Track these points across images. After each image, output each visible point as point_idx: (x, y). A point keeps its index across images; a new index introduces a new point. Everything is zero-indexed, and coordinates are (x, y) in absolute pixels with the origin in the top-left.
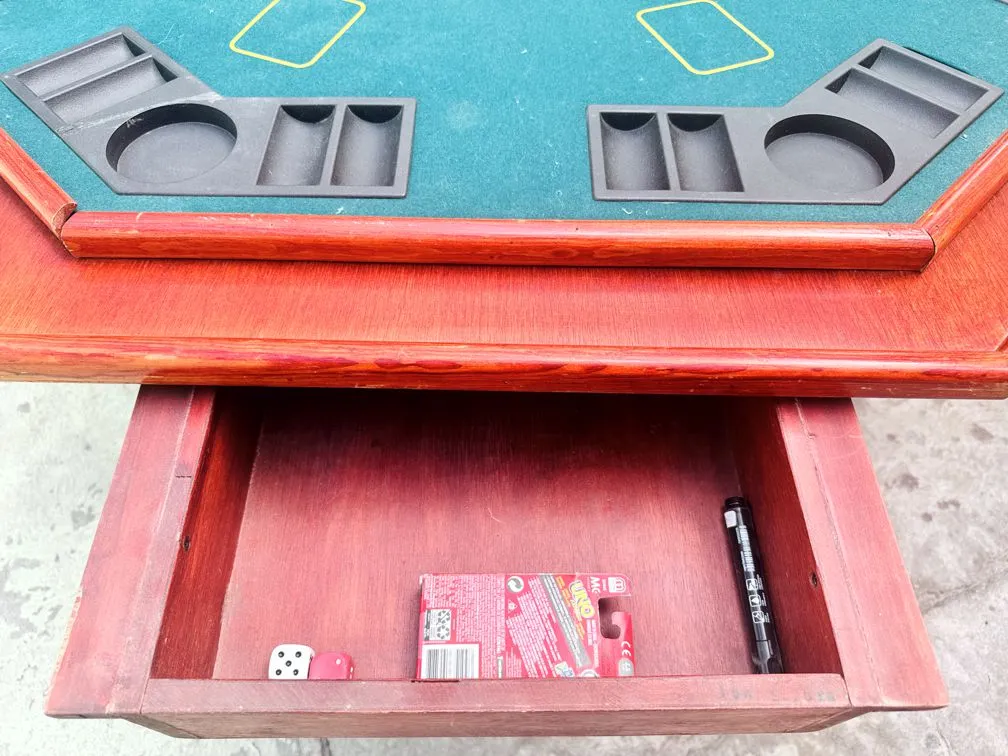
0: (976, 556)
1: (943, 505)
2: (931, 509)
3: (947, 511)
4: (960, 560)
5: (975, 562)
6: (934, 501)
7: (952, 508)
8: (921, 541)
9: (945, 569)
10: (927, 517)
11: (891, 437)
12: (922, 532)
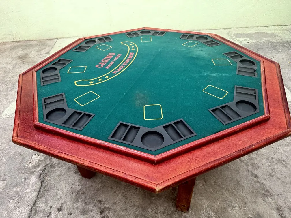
0: (37, 211)
1: (50, 213)
2: (52, 209)
3: (49, 213)
4: (39, 207)
5: (37, 210)
6: (52, 212)
7: (48, 215)
8: (48, 202)
9: (41, 203)
10: (51, 207)
11: (71, 214)
12: (50, 204)
